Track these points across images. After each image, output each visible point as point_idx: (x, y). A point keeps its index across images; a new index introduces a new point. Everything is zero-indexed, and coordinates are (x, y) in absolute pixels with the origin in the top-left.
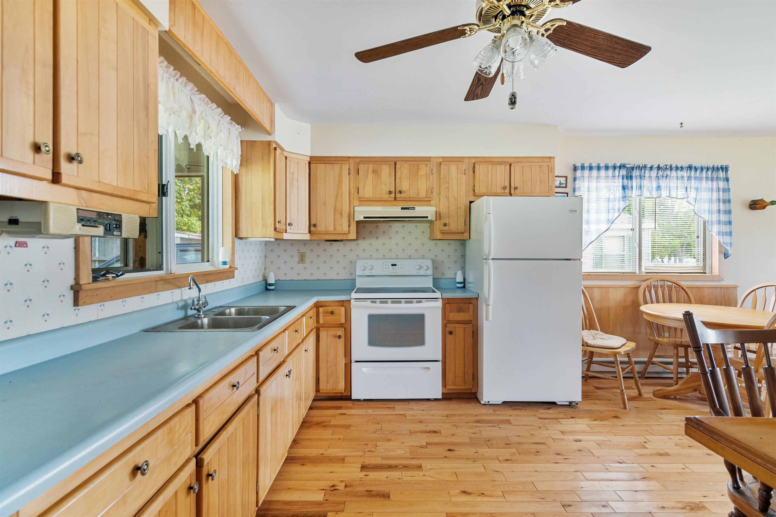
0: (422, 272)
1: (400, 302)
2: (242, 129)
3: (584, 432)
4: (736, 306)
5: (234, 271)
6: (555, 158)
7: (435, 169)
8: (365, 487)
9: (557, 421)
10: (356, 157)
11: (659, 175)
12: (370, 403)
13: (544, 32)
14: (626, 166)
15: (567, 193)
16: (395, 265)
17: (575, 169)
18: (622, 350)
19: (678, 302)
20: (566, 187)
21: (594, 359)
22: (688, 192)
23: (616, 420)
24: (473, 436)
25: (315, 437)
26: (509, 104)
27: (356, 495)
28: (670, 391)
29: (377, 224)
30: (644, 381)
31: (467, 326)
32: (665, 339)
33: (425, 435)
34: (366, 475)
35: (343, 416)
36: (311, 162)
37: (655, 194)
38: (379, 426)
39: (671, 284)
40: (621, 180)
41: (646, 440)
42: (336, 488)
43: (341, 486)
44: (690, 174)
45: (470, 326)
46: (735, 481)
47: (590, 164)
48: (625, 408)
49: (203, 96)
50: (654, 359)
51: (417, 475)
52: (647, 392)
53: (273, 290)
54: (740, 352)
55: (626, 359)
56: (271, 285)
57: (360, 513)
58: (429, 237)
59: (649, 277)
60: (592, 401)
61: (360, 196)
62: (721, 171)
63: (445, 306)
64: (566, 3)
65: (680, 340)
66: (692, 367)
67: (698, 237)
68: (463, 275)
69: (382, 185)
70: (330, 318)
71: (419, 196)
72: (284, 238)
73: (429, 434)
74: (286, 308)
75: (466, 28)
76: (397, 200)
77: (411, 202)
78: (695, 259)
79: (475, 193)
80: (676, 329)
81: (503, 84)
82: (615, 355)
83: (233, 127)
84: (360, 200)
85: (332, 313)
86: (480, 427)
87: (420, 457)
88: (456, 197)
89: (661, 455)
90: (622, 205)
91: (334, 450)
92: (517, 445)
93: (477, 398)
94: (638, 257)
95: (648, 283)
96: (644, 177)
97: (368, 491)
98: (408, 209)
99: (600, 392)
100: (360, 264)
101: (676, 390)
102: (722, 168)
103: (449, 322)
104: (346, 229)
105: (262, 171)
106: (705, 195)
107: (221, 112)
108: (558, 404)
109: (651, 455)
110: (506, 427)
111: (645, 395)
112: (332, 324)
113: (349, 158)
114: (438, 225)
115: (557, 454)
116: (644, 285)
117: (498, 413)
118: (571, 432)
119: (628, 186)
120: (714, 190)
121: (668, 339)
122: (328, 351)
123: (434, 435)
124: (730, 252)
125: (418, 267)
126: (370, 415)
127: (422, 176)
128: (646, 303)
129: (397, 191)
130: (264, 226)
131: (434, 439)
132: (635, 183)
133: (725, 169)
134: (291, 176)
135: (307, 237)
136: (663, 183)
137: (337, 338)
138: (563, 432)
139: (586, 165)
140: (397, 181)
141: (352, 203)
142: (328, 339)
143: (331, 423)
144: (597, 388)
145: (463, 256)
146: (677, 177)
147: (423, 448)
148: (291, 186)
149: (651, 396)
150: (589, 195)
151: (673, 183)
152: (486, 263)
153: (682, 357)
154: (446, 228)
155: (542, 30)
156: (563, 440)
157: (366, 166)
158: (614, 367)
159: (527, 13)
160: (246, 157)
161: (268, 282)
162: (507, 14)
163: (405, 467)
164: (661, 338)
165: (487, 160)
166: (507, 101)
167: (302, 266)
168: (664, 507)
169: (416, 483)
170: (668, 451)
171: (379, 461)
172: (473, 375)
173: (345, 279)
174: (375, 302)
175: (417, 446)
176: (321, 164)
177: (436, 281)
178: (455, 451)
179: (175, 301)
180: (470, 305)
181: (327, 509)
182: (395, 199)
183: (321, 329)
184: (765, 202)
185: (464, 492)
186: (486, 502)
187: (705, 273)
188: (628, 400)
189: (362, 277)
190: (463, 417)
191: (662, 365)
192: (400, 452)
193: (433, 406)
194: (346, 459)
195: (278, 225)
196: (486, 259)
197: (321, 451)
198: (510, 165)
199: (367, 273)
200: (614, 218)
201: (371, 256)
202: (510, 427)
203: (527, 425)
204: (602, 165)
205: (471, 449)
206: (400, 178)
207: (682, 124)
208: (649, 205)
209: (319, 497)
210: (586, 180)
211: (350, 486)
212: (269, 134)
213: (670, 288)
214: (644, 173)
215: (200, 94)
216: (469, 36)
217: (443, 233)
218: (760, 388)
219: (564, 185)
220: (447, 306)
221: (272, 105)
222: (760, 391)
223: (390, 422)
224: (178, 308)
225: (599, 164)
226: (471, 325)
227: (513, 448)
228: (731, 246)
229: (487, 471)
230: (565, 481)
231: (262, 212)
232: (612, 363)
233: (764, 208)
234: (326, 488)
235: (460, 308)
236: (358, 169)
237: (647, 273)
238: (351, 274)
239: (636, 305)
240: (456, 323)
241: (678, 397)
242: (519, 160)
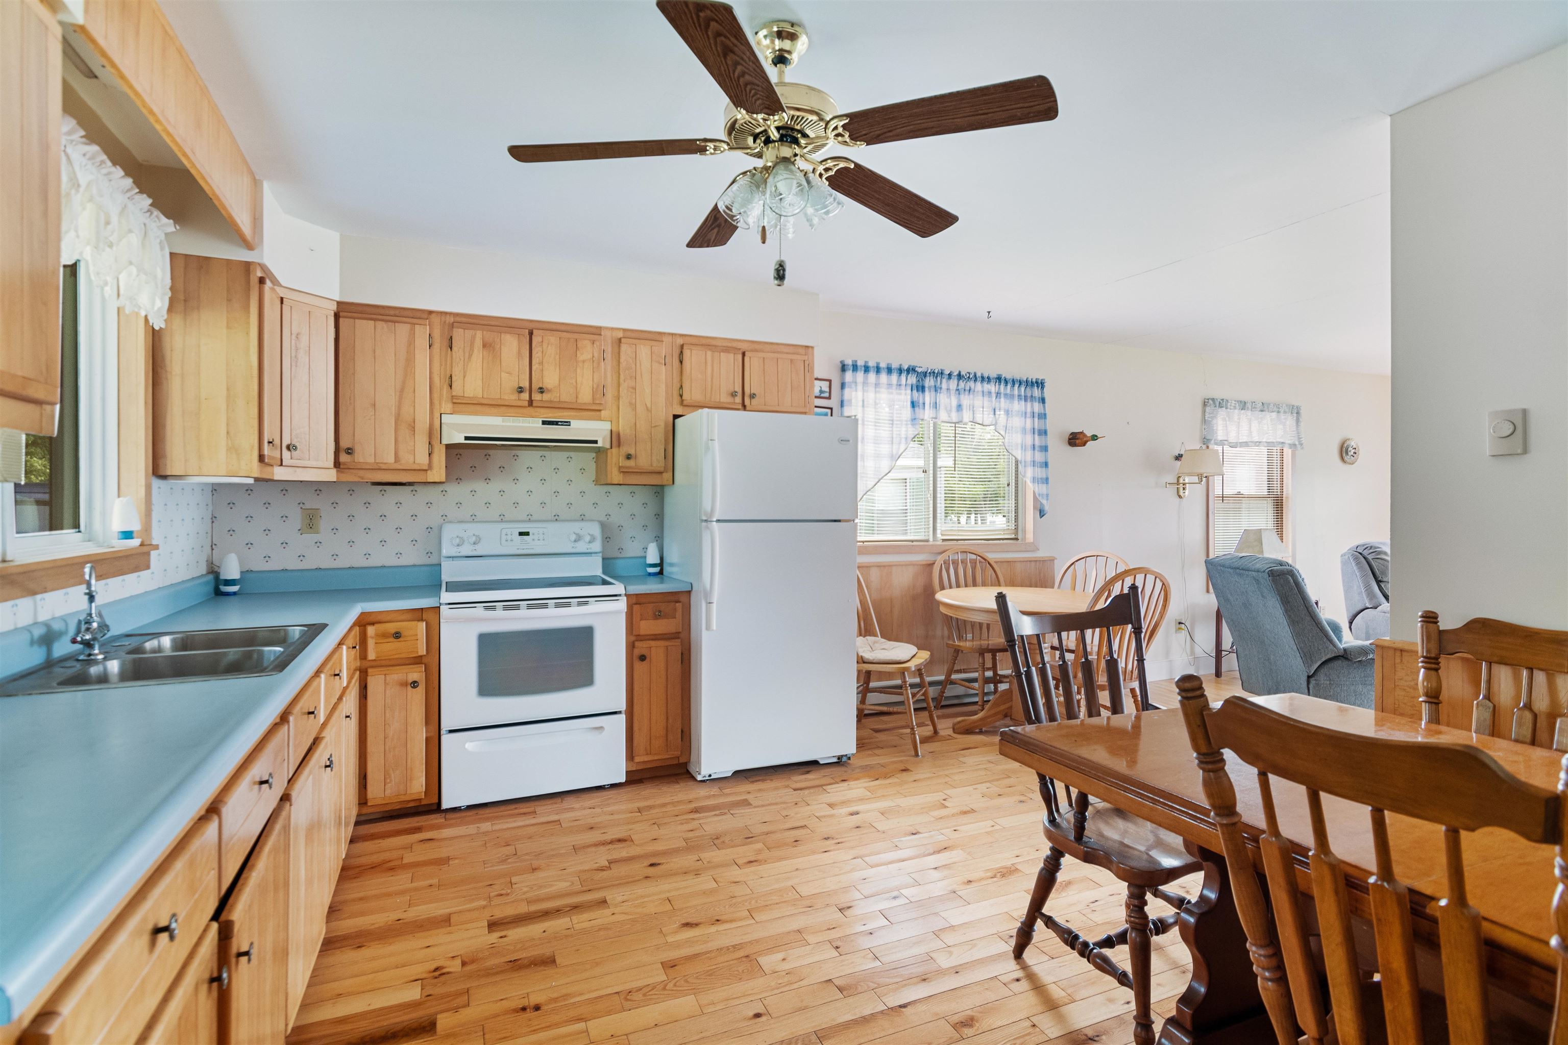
0: (581, 547)
1: (545, 606)
2: (176, 228)
3: (861, 800)
4: (1053, 587)
5: (148, 554)
6: (815, 349)
7: (609, 350)
8: (504, 956)
9: (821, 789)
10: (446, 313)
11: (960, 387)
12: (481, 811)
13: (823, 172)
14: (917, 369)
15: (831, 409)
16: (527, 534)
17: (843, 368)
18: (912, 665)
19: (984, 584)
20: (829, 398)
21: (872, 684)
22: (997, 416)
23: (905, 774)
24: (691, 835)
25: (374, 892)
26: (775, 277)
27: (489, 973)
28: (975, 722)
29: (488, 451)
30: (940, 712)
31: (671, 644)
32: (968, 643)
33: (602, 849)
34: (501, 937)
35: (428, 845)
36: (341, 314)
37: (954, 417)
38: (509, 850)
39: (974, 557)
40: (909, 391)
41: (946, 797)
42: (444, 971)
43: (455, 966)
44: (999, 388)
45: (677, 642)
46: (1050, 813)
47: (866, 362)
48: (917, 755)
49: (95, 148)
50: (954, 676)
51: (601, 917)
52: (945, 727)
53: (235, 594)
54: (1058, 653)
55: (917, 680)
56: (228, 583)
57: (502, 1000)
58: (594, 478)
59: (947, 548)
60: (870, 752)
61: (454, 394)
62: (1036, 387)
63: (632, 609)
64: (858, 143)
65: (987, 642)
66: (1001, 682)
67: (1008, 485)
68: (659, 551)
69: (504, 375)
70: (392, 648)
71: (579, 401)
72: (276, 478)
73: (610, 846)
74: (306, 629)
75: (709, 144)
76: (534, 404)
77: (562, 410)
78: (1005, 519)
79: (682, 401)
80: (981, 625)
81: (764, 242)
82: (902, 672)
83: (155, 221)
84: (455, 401)
85: (397, 635)
86: (699, 819)
87: (599, 886)
88: (649, 405)
89: (965, 813)
90: (912, 432)
91: (423, 907)
92: (763, 836)
93: (688, 772)
94: (931, 516)
95: (944, 556)
96: (941, 388)
97: (511, 961)
98: (556, 423)
99: (882, 737)
100: (450, 533)
101: (982, 719)
102: (1037, 382)
103: (640, 638)
104: (422, 459)
105: (228, 327)
106: (1017, 422)
107: (130, 187)
108: (822, 762)
109: (953, 815)
110: (743, 811)
111: (942, 733)
112: (396, 659)
113: (431, 312)
114: (615, 458)
115: (825, 839)
116: (940, 560)
117: (727, 791)
118: (844, 803)
119: (919, 403)
120: (1028, 415)
121: (971, 643)
122: (387, 715)
123: (620, 845)
124: (1047, 508)
125: (573, 537)
126: (488, 832)
127: (584, 361)
128: (942, 588)
129: (535, 386)
130: (233, 449)
131: (622, 852)
132: (928, 397)
133: (1040, 384)
134: (293, 342)
135: (331, 475)
136: (966, 400)
137: (409, 687)
138: (831, 805)
139: (860, 363)
140: (534, 368)
141: (437, 406)
142: (387, 692)
143: (405, 861)
144: (877, 731)
145: (660, 516)
146: (983, 392)
147: (604, 870)
148: (293, 364)
149: (950, 732)
150: (863, 413)
151: (978, 401)
152: (707, 528)
153: (989, 669)
154: (631, 463)
155: (821, 169)
156: (832, 816)
157: (469, 333)
158: (901, 694)
159: (803, 142)
160: (185, 292)
161: (222, 577)
162: (772, 137)
163: (575, 908)
164: (963, 641)
165: (704, 342)
166: (772, 273)
167: (310, 538)
168: (970, 881)
169: (600, 930)
170: (974, 806)
171: (523, 909)
172: (682, 731)
173: (414, 566)
174: (493, 608)
175: (592, 870)
176: (365, 321)
177: (608, 564)
178: (663, 864)
179: (20, 625)
180: (677, 604)
181: (432, 1010)
182: (531, 402)
183: (370, 670)
184: (1085, 435)
185: (687, 925)
186: (724, 932)
187: (1017, 539)
188: (921, 743)
189: (454, 559)
190: (669, 808)
191: (964, 683)
192: (562, 886)
193: (610, 798)
194: (454, 919)
195: (267, 450)
196: (706, 521)
197: (394, 916)
198: (744, 354)
199: (466, 550)
200: (900, 453)
201: (473, 517)
202: (749, 810)
203: (776, 804)
204: (883, 365)
205: (689, 857)
206: (541, 363)
207: (989, 312)
208: (946, 430)
209: (414, 993)
210: (860, 387)
211: (473, 961)
212: (249, 246)
213: (973, 563)
214: (941, 383)
215: (86, 144)
216: (711, 154)
217: (624, 472)
218: (1079, 701)
219: (827, 395)
220: (636, 607)
221: (256, 184)
222: (1079, 707)
223: (530, 838)
224: (32, 643)
225: (878, 364)
226: (679, 640)
227: (758, 842)
228: (1047, 500)
229: (720, 884)
230: (840, 874)
231: (228, 419)
232: (900, 687)
233: (1084, 444)
234: (424, 976)
235: (660, 611)
236: (451, 337)
237: (944, 540)
238: (429, 553)
239: (929, 593)
240: (653, 640)
241: (984, 729)
242: (759, 347)
